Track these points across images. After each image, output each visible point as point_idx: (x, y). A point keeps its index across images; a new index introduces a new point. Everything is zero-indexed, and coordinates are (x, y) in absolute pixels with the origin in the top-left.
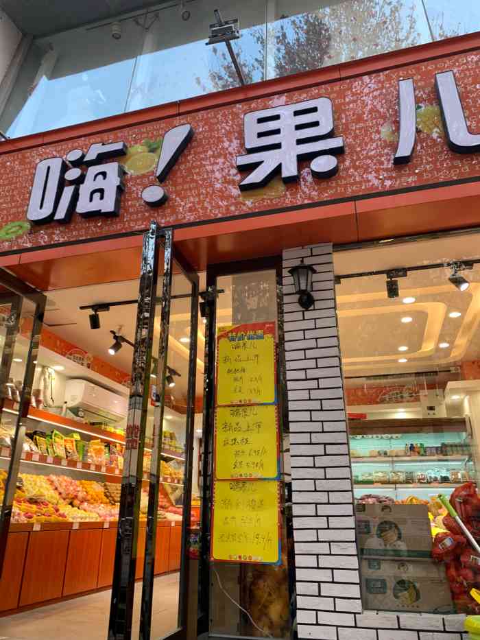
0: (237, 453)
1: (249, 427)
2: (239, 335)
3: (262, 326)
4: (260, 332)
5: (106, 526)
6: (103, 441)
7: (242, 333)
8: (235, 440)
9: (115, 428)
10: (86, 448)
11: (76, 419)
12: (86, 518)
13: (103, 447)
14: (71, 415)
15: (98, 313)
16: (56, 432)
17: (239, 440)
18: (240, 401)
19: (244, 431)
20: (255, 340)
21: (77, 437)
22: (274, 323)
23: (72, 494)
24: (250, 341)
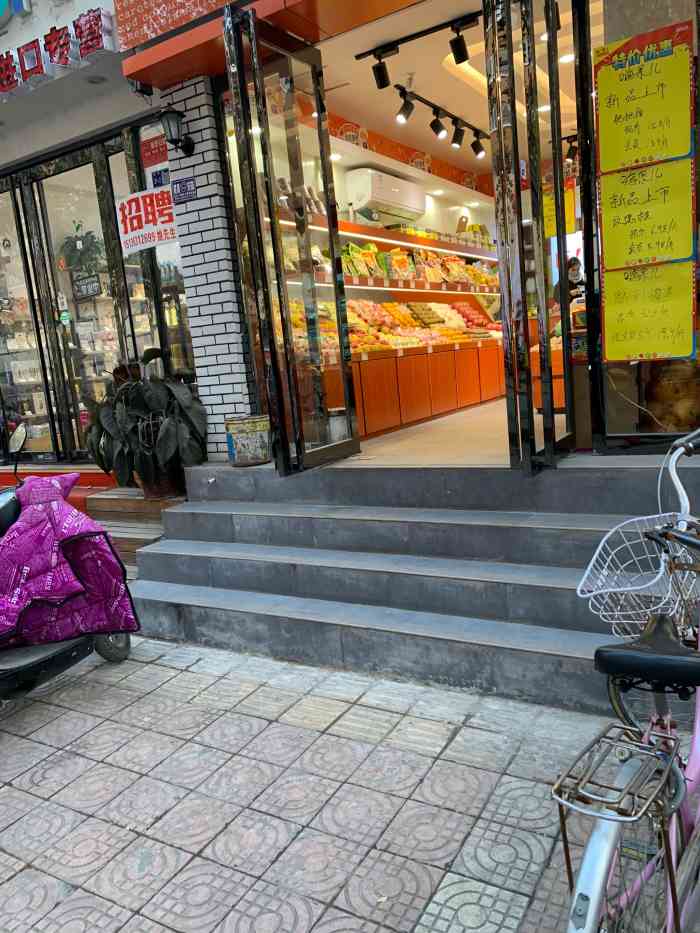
0: (634, 233)
1: (649, 196)
2: (631, 55)
3: (669, 32)
4: (666, 44)
5: (430, 351)
6: (403, 249)
7: (636, 51)
8: (630, 216)
9: (416, 229)
10: (388, 261)
11: (371, 223)
12: (407, 344)
13: (405, 257)
14: (363, 221)
15: (382, 60)
16: (351, 244)
17: (635, 215)
18: (637, 161)
19: (644, 203)
20: (660, 59)
21: (373, 249)
22: (690, 23)
23: (380, 320)
24: (650, 62)
